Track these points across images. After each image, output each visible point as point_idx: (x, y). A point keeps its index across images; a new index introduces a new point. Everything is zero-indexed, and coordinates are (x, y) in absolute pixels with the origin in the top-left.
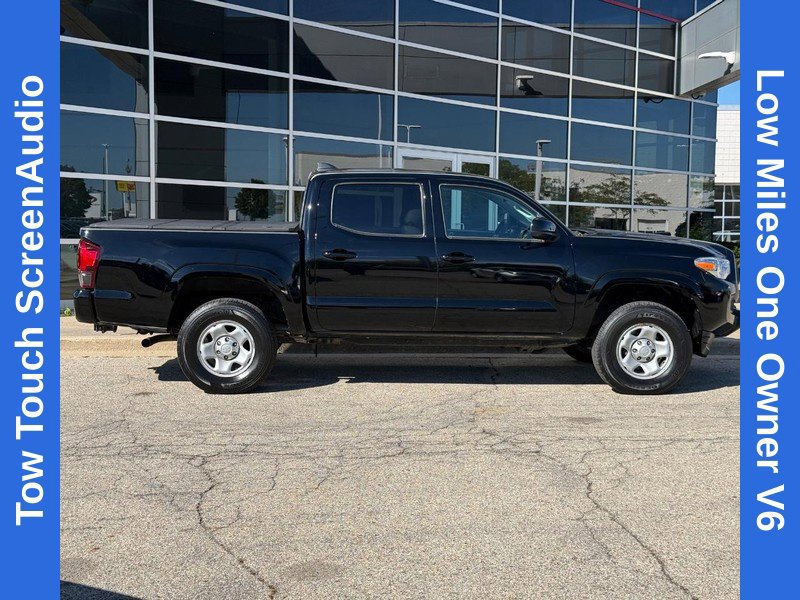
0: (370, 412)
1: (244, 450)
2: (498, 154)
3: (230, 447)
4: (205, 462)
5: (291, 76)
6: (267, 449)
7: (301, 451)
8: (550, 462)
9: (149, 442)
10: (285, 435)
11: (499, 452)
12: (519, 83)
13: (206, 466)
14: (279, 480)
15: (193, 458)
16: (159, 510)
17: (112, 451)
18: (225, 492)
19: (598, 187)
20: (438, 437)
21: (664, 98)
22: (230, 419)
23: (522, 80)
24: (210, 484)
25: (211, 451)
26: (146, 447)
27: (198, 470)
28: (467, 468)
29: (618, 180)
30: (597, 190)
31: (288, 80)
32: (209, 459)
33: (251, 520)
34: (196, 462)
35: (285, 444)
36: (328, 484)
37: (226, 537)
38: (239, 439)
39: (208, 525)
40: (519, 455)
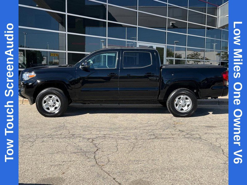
0: (141, 123)
1: (104, 137)
2: (166, 45)
3: (100, 135)
4: (93, 141)
5: (107, 21)
6: (112, 136)
7: (123, 137)
8: (206, 142)
9: (74, 133)
10: (116, 131)
11: (187, 138)
12: (171, 24)
13: (93, 142)
14: (119, 147)
15: (89, 139)
16: (82, 158)
17: (63, 136)
18: (103, 152)
19: (190, 55)
20: (165, 132)
21: (214, 28)
22: (98, 126)
23: (172, 23)
24: (96, 149)
25: (94, 136)
26: (73, 135)
27: (91, 143)
28: (179, 144)
29: (195, 53)
30: (190, 56)
31: (106, 22)
32: (94, 139)
33: (113, 162)
34: (90, 140)
35: (117, 135)
36: (135, 149)
37: (107, 169)
38: (102, 133)
39: (99, 164)
40: (195, 139)
